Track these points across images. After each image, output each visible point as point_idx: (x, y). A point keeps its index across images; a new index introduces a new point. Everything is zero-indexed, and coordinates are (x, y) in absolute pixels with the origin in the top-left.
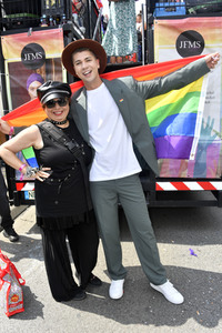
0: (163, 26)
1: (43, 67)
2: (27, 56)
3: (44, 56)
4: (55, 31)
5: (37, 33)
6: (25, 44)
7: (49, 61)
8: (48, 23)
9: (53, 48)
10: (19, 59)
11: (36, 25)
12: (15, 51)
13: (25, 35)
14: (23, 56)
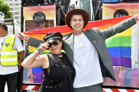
0: (107, 7)
1: (44, 24)
2: (36, 18)
3: (45, 18)
4: (51, 6)
5: (42, 7)
6: (36, 12)
7: (47, 21)
8: (48, 2)
9: (50, 15)
10: (32, 19)
11: (42, 3)
12: (30, 15)
13: (36, 7)
14: (34, 18)
